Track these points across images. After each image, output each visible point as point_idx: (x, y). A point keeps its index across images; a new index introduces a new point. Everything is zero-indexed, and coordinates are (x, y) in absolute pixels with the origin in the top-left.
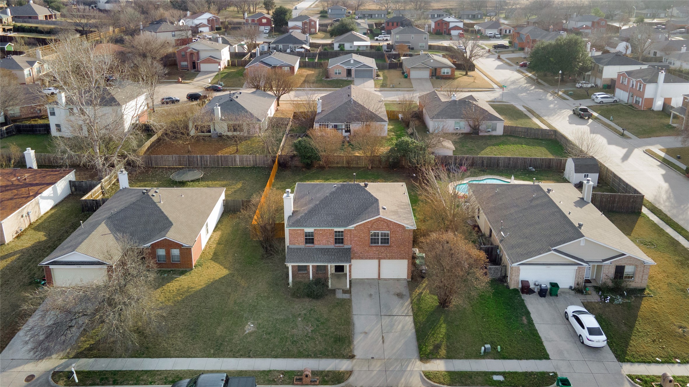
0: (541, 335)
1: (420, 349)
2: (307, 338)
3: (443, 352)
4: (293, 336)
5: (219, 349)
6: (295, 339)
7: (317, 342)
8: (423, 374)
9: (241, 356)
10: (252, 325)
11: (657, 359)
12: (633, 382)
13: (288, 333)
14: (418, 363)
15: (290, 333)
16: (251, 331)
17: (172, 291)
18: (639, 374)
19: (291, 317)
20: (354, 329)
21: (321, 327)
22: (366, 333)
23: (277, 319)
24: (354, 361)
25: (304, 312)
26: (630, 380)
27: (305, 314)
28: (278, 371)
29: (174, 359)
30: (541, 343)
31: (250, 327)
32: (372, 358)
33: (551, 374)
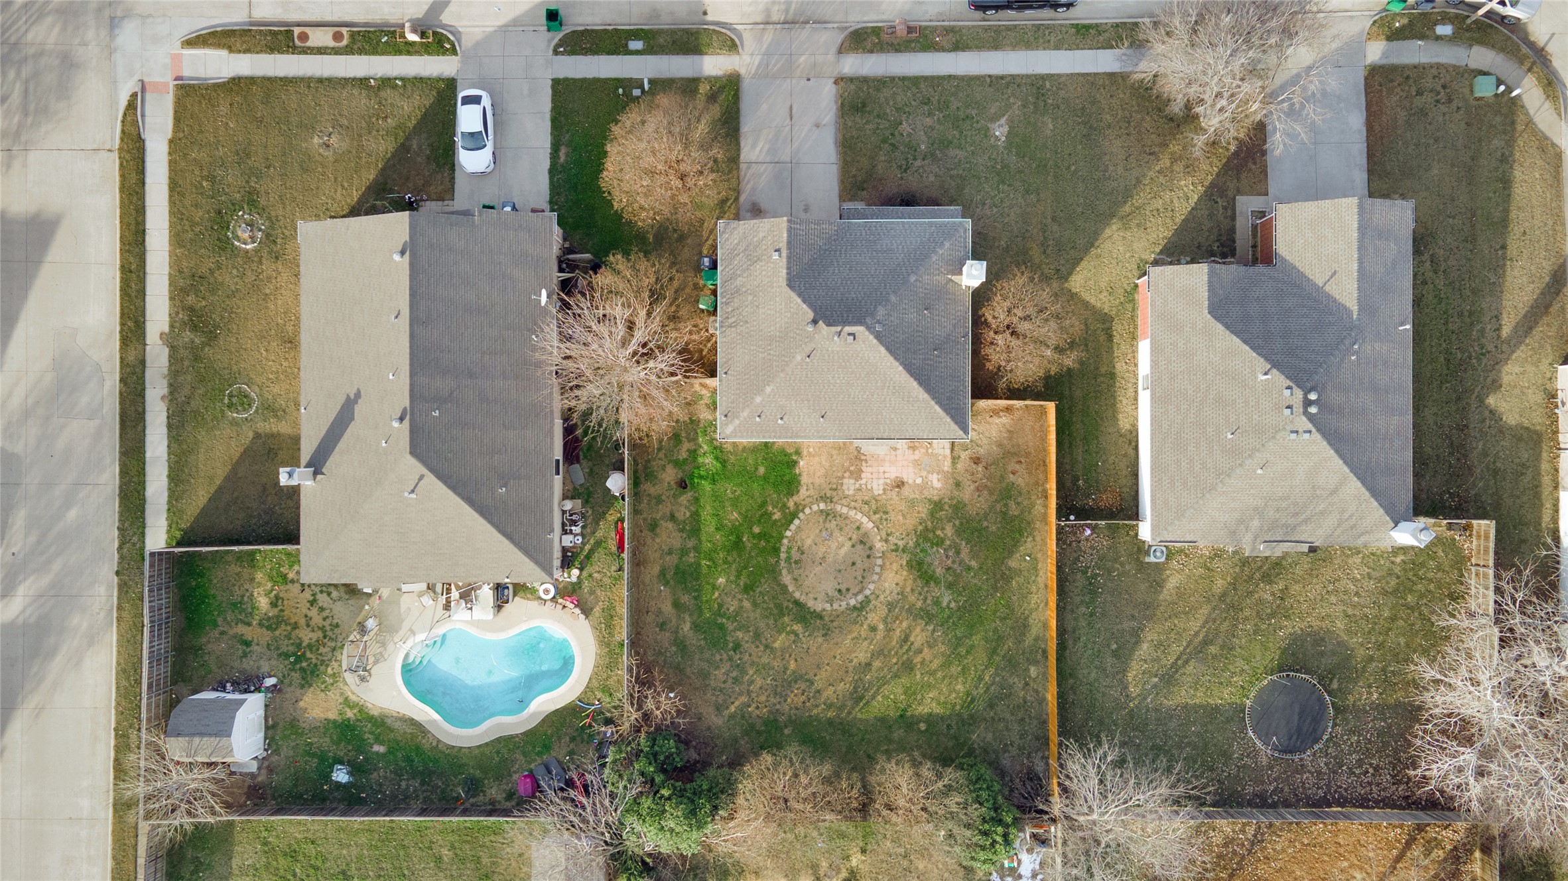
0: (549, 123)
1: (737, 97)
2: (907, 110)
3: (704, 88)
4: (930, 114)
5: (1038, 88)
6: (926, 108)
7: (891, 103)
8: (740, 51)
9: (1002, 77)
10: (997, 133)
11: (400, 83)
12: (456, 44)
13: (938, 119)
14: (743, 71)
15: (936, 118)
16: (997, 123)
17: (1155, 213)
18: (441, 57)
19: (938, 152)
20: (836, 133)
21: (887, 133)
22: (817, 126)
23: (960, 147)
24: (835, 74)
25: (918, 163)
26: (458, 48)
27: (915, 159)
28: (943, 50)
29: (1101, 70)
30: (553, 109)
31: (1000, 131)
32: (809, 80)
33: (562, 49)
